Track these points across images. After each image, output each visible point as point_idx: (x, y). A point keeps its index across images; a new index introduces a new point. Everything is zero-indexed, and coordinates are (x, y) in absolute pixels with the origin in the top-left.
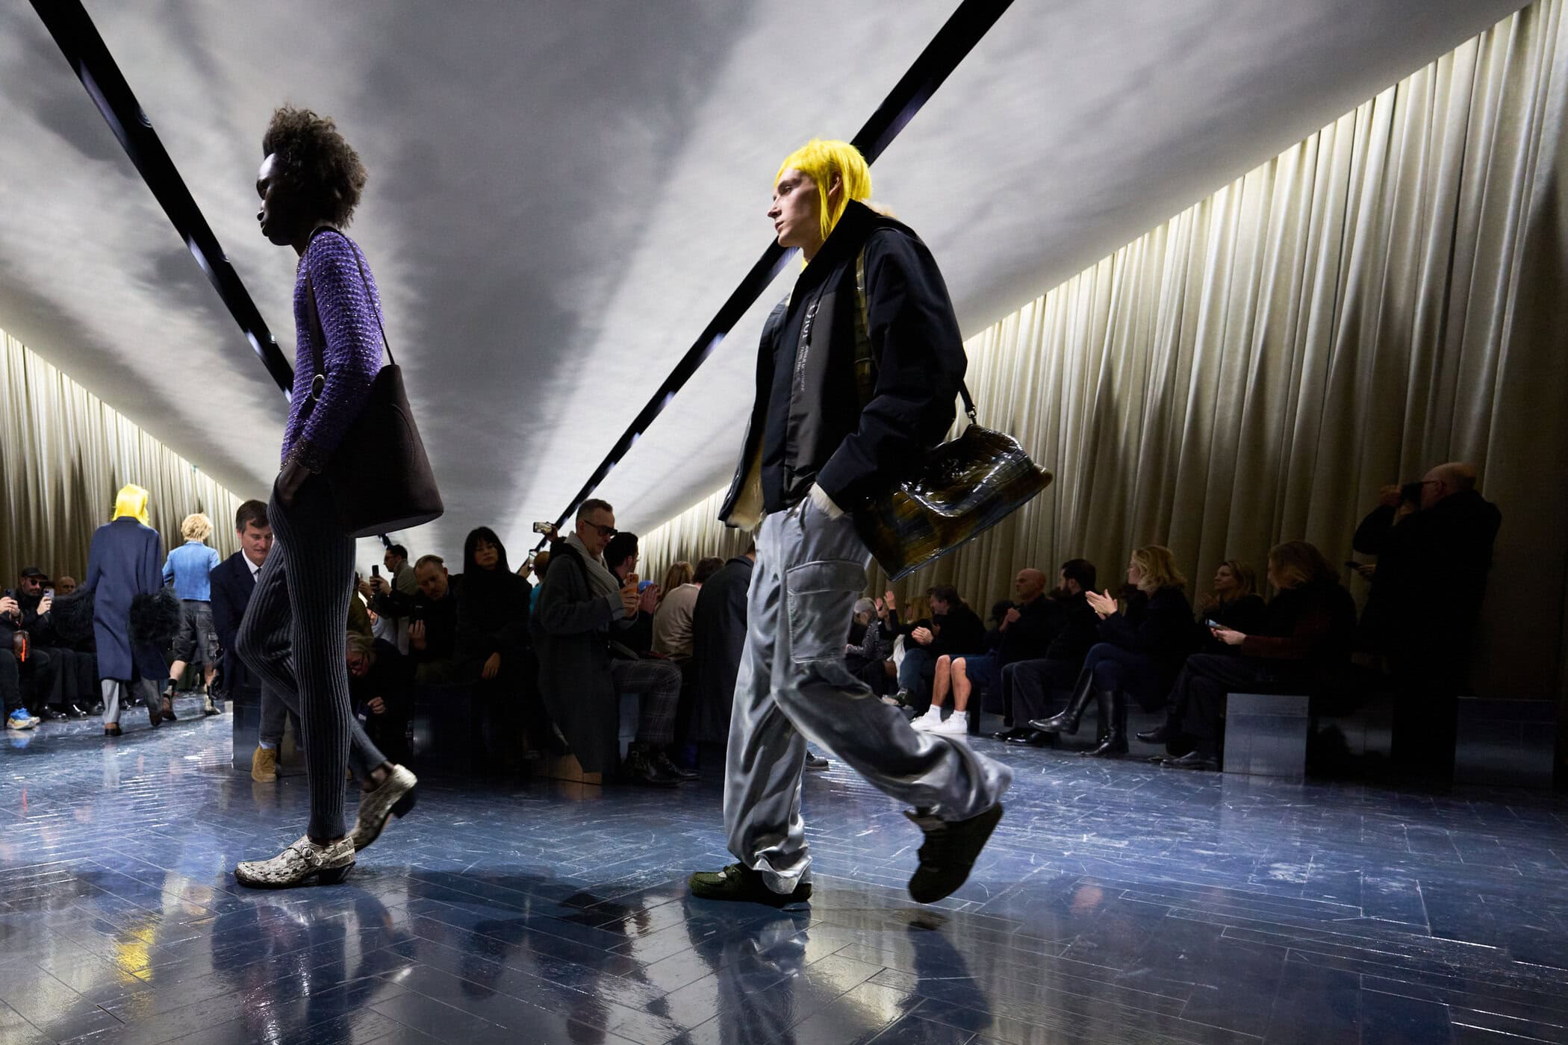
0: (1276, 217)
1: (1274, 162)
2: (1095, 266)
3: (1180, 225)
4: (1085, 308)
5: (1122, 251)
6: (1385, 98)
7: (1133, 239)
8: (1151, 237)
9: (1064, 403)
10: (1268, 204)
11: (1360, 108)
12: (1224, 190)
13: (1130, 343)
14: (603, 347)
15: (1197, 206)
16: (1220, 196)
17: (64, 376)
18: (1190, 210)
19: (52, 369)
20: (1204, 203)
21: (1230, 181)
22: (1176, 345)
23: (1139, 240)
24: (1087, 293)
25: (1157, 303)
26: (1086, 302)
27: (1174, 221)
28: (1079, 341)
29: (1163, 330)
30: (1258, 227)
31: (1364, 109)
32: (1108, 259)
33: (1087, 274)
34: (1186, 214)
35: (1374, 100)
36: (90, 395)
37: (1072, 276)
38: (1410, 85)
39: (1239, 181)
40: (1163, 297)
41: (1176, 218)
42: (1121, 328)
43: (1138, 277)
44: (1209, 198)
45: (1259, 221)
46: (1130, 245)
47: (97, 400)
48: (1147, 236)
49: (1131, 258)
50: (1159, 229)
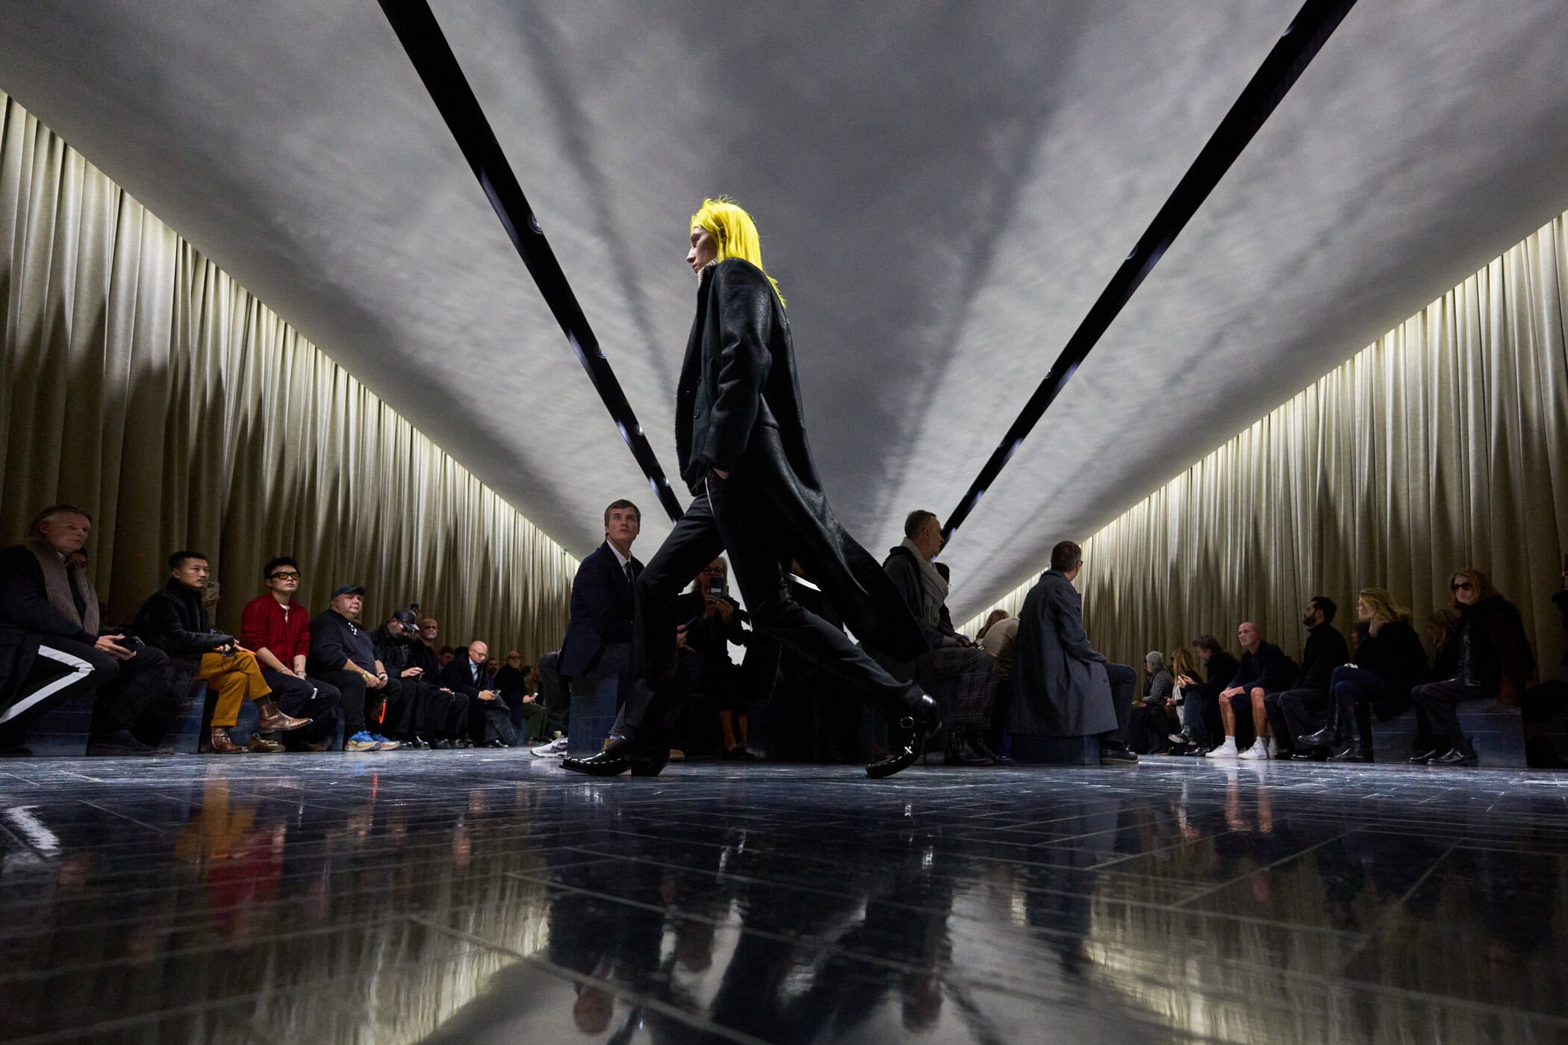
0: (1432, 352)
1: (1425, 312)
2: (1304, 392)
3: (1363, 359)
4: (1300, 424)
5: (1323, 379)
6: (1495, 265)
7: (1330, 370)
8: (1343, 370)
9: (1293, 494)
10: (1425, 342)
11: (1479, 273)
12: (1392, 332)
13: (1338, 447)
14: (923, 445)
15: (1374, 345)
16: (1390, 336)
17: (448, 457)
18: (1369, 347)
19: (438, 450)
20: (1378, 343)
21: (1396, 327)
22: (1372, 448)
23: (1335, 371)
24: (1300, 412)
25: (1353, 417)
26: (1300, 419)
27: (1358, 356)
28: (1299, 448)
29: (1361, 436)
30: (1420, 359)
31: (1482, 273)
32: (1313, 386)
33: (1299, 397)
34: (1366, 351)
35: (1488, 266)
36: (472, 477)
37: (1289, 399)
38: (1512, 255)
39: (1401, 326)
40: (1357, 412)
41: (1360, 354)
42: (1330, 437)
43: (1337, 399)
44: (1382, 339)
45: (1420, 355)
46: (1328, 375)
47: (478, 482)
48: (1340, 367)
49: (1331, 386)
50: (1348, 362)
